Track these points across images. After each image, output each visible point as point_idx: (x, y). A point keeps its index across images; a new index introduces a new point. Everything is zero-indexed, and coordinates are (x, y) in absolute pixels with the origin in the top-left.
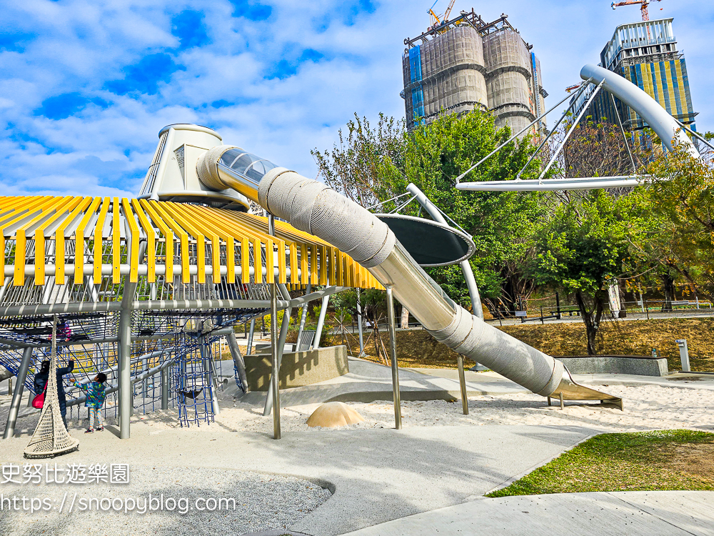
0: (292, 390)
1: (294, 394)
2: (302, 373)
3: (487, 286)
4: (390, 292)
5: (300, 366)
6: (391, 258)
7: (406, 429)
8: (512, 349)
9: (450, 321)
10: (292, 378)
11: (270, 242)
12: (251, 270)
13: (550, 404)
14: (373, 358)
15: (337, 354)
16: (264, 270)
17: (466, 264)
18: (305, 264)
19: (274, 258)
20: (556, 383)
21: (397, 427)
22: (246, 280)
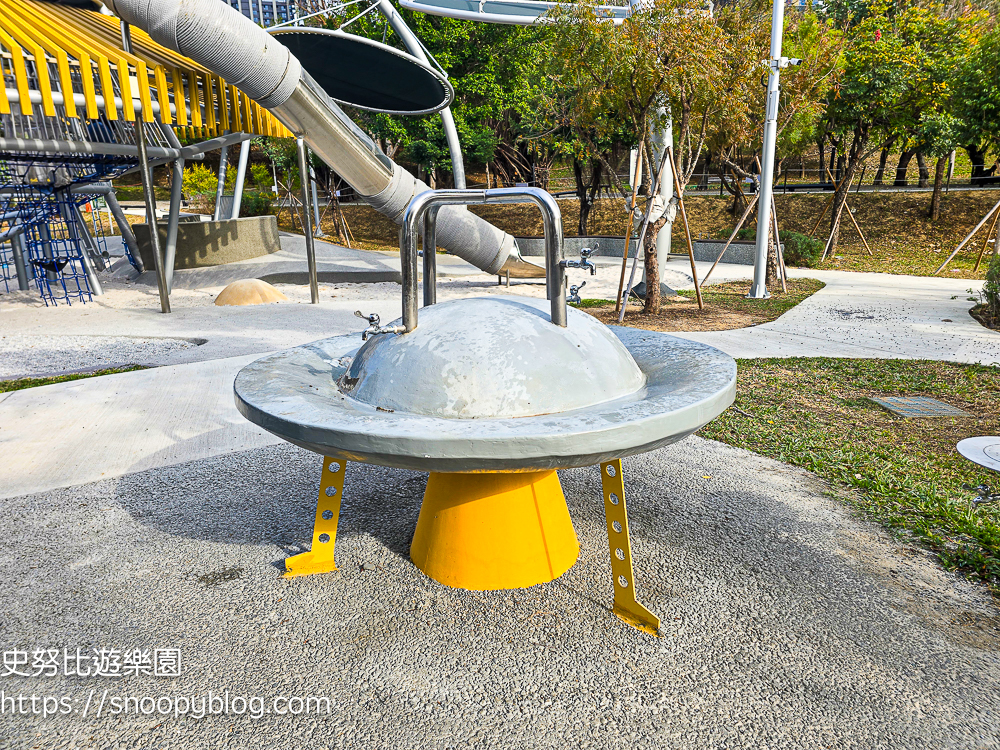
2: (215, 248)
3: (476, 146)
4: (300, 142)
5: (213, 239)
6: (296, 96)
8: (459, 220)
9: (385, 184)
10: (203, 254)
11: (123, 63)
12: (99, 100)
13: (500, 283)
14: (333, 238)
15: (262, 227)
16: (118, 101)
17: (447, 113)
18: (181, 98)
19: (133, 86)
20: (503, 260)
21: (313, 302)
22: (113, 116)
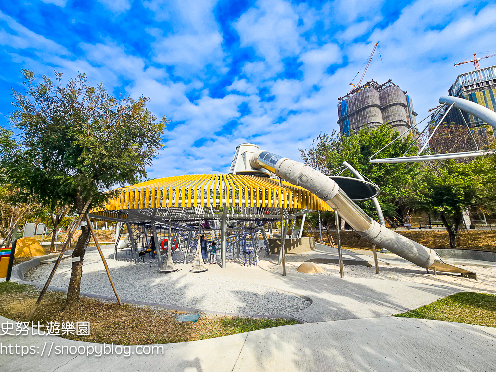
0: (290, 255)
1: (291, 257)
2: (294, 248)
4: (336, 212)
5: (293, 244)
6: (337, 196)
7: (346, 278)
8: (404, 242)
9: (368, 227)
10: (290, 250)
11: (280, 190)
12: (272, 202)
13: (428, 273)
14: (327, 243)
15: (310, 241)
16: (277, 202)
17: (376, 200)
18: (296, 199)
19: (282, 197)
21: (341, 277)
22: (270, 206)
